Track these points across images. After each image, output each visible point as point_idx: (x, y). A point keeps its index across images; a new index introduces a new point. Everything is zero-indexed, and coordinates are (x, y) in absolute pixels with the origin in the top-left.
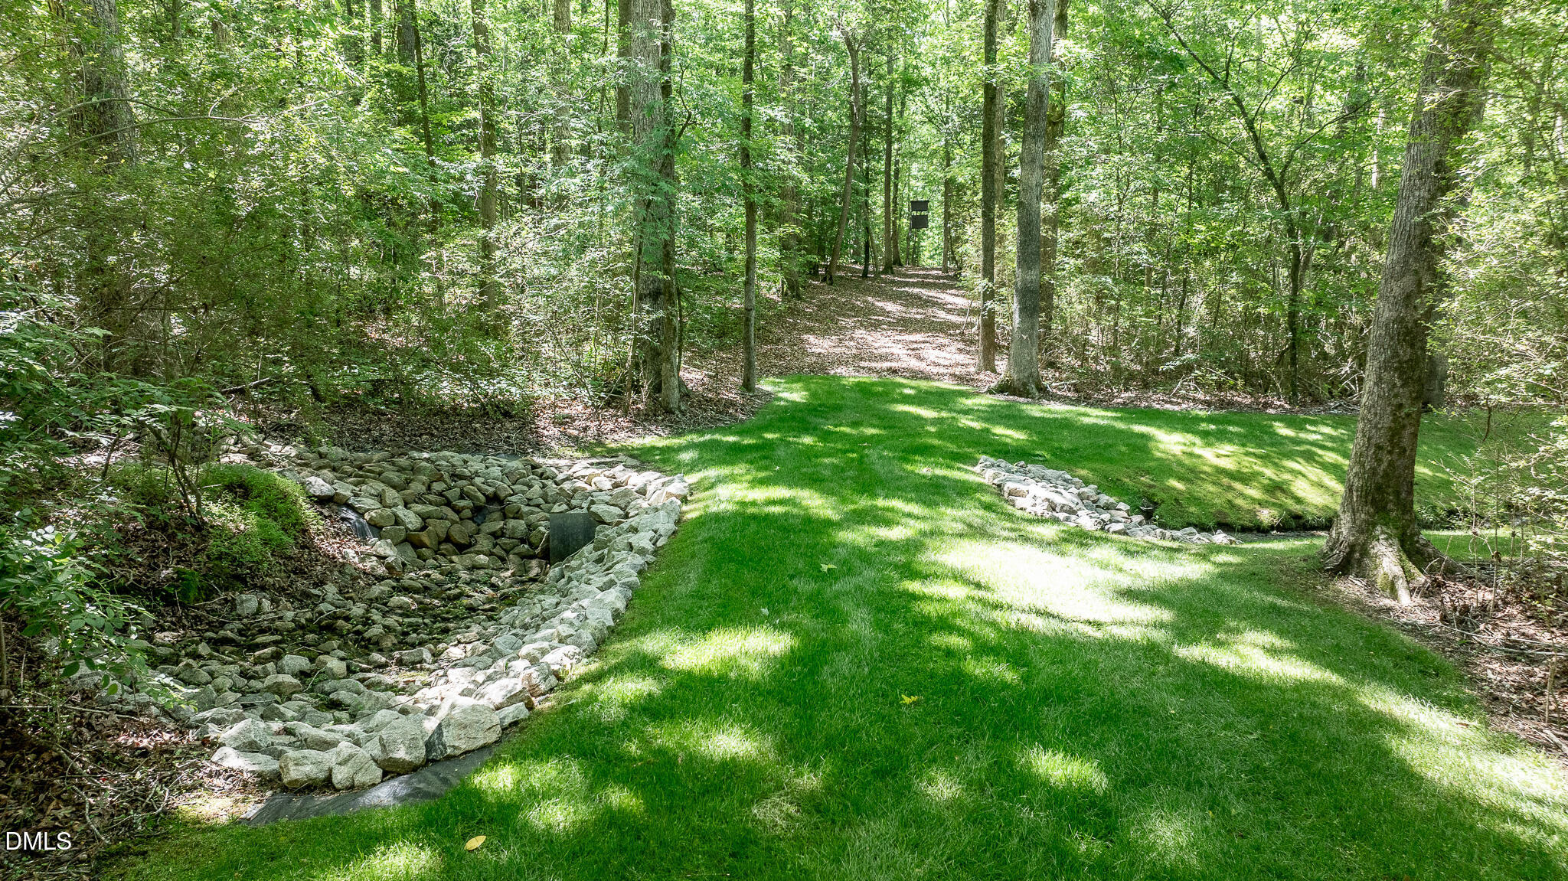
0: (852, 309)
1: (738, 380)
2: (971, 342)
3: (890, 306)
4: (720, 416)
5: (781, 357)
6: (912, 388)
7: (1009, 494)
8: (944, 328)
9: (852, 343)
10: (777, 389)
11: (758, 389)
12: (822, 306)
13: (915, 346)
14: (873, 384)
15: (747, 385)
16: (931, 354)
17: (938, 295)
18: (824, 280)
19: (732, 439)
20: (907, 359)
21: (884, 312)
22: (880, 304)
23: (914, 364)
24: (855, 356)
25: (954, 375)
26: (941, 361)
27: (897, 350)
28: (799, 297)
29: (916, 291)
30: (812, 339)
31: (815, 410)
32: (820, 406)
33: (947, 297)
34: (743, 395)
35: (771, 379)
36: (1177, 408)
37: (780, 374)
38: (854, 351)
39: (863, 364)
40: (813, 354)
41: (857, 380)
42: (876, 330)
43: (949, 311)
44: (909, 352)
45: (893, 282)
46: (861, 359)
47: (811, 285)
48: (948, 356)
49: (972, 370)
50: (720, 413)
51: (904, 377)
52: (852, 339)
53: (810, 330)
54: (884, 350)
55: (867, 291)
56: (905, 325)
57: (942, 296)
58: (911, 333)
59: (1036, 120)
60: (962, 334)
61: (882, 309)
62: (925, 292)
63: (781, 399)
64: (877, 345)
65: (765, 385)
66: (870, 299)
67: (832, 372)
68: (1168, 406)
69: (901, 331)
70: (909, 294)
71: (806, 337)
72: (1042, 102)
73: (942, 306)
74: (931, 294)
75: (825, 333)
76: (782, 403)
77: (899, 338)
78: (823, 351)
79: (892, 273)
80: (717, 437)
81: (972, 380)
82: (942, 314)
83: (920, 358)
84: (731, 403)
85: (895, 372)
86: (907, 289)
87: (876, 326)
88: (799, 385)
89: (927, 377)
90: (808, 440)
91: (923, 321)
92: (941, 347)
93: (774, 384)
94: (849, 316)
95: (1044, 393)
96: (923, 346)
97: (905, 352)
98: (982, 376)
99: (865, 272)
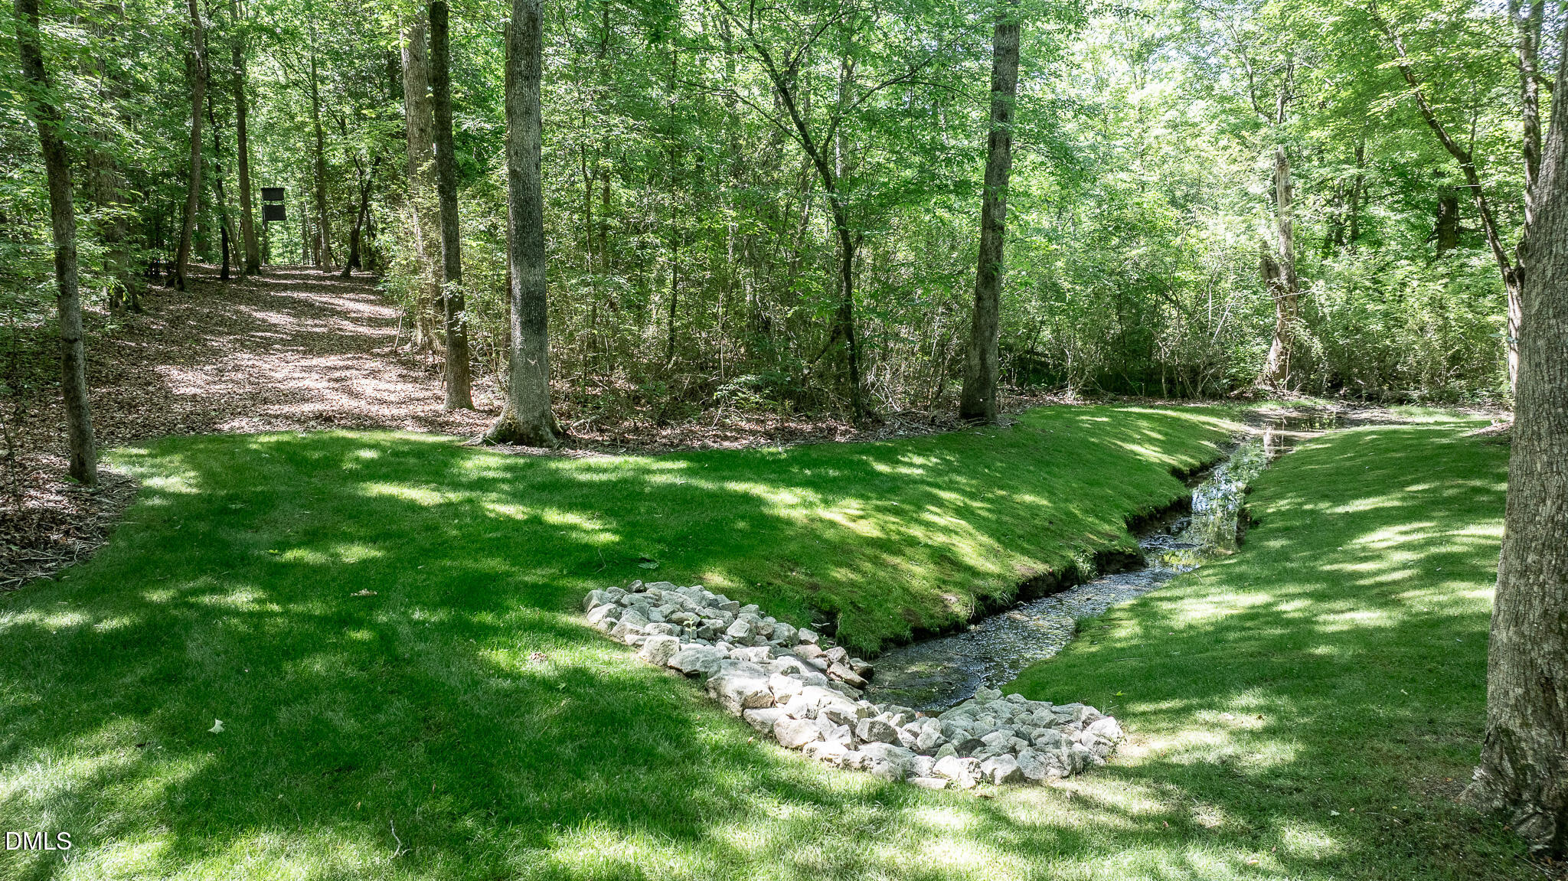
0: (222, 323)
1: (56, 460)
2: (414, 365)
3: (274, 317)
4: (29, 553)
5: (131, 406)
6: (371, 447)
7: (744, 706)
8: (362, 346)
9: (240, 375)
10: (138, 470)
11: (102, 475)
12: (176, 321)
13: (337, 374)
14: (304, 446)
15: (81, 472)
16: (368, 386)
17: (332, 301)
18: (170, 284)
19: (67, 619)
20: (330, 395)
21: (271, 328)
22: (259, 315)
23: (346, 403)
24: (253, 397)
25: (416, 418)
26: (385, 396)
27: (313, 382)
28: (137, 309)
29: (303, 295)
30: (174, 373)
31: (224, 511)
32: (231, 498)
33: (345, 303)
34: (74, 496)
35: (120, 450)
36: (735, 445)
37: (136, 440)
38: (248, 388)
39: (274, 409)
40: (183, 398)
41: (274, 439)
42: (267, 352)
43: (355, 321)
44: (332, 384)
45: (266, 285)
46: (265, 401)
47: (151, 290)
48: (391, 387)
49: (441, 407)
50: (31, 545)
51: (344, 427)
52: (237, 369)
53: (167, 358)
54: (292, 384)
55: (236, 297)
56: (308, 344)
57: (336, 301)
58: (320, 354)
59: (528, 54)
60: (395, 353)
61: (264, 321)
62: (318, 298)
63: (151, 492)
64: (278, 376)
65: (114, 465)
66: (242, 308)
67: (226, 427)
68: (726, 444)
69: (305, 353)
70: (294, 301)
71: (161, 369)
72: (535, 28)
73: (344, 315)
74: (324, 300)
75: (191, 361)
76: (157, 501)
77: (304, 363)
78: (198, 391)
79: (260, 273)
80: (29, 616)
81: (447, 423)
82: (349, 327)
83: (356, 396)
84: (51, 518)
85: (326, 419)
86: (289, 293)
87: (264, 347)
88: (177, 458)
89: (377, 425)
90: (243, 598)
91: (328, 336)
92: (374, 374)
93: (131, 460)
94: (221, 334)
95: (565, 439)
96: (348, 373)
97: (325, 384)
98: (457, 417)
99: (225, 273)
